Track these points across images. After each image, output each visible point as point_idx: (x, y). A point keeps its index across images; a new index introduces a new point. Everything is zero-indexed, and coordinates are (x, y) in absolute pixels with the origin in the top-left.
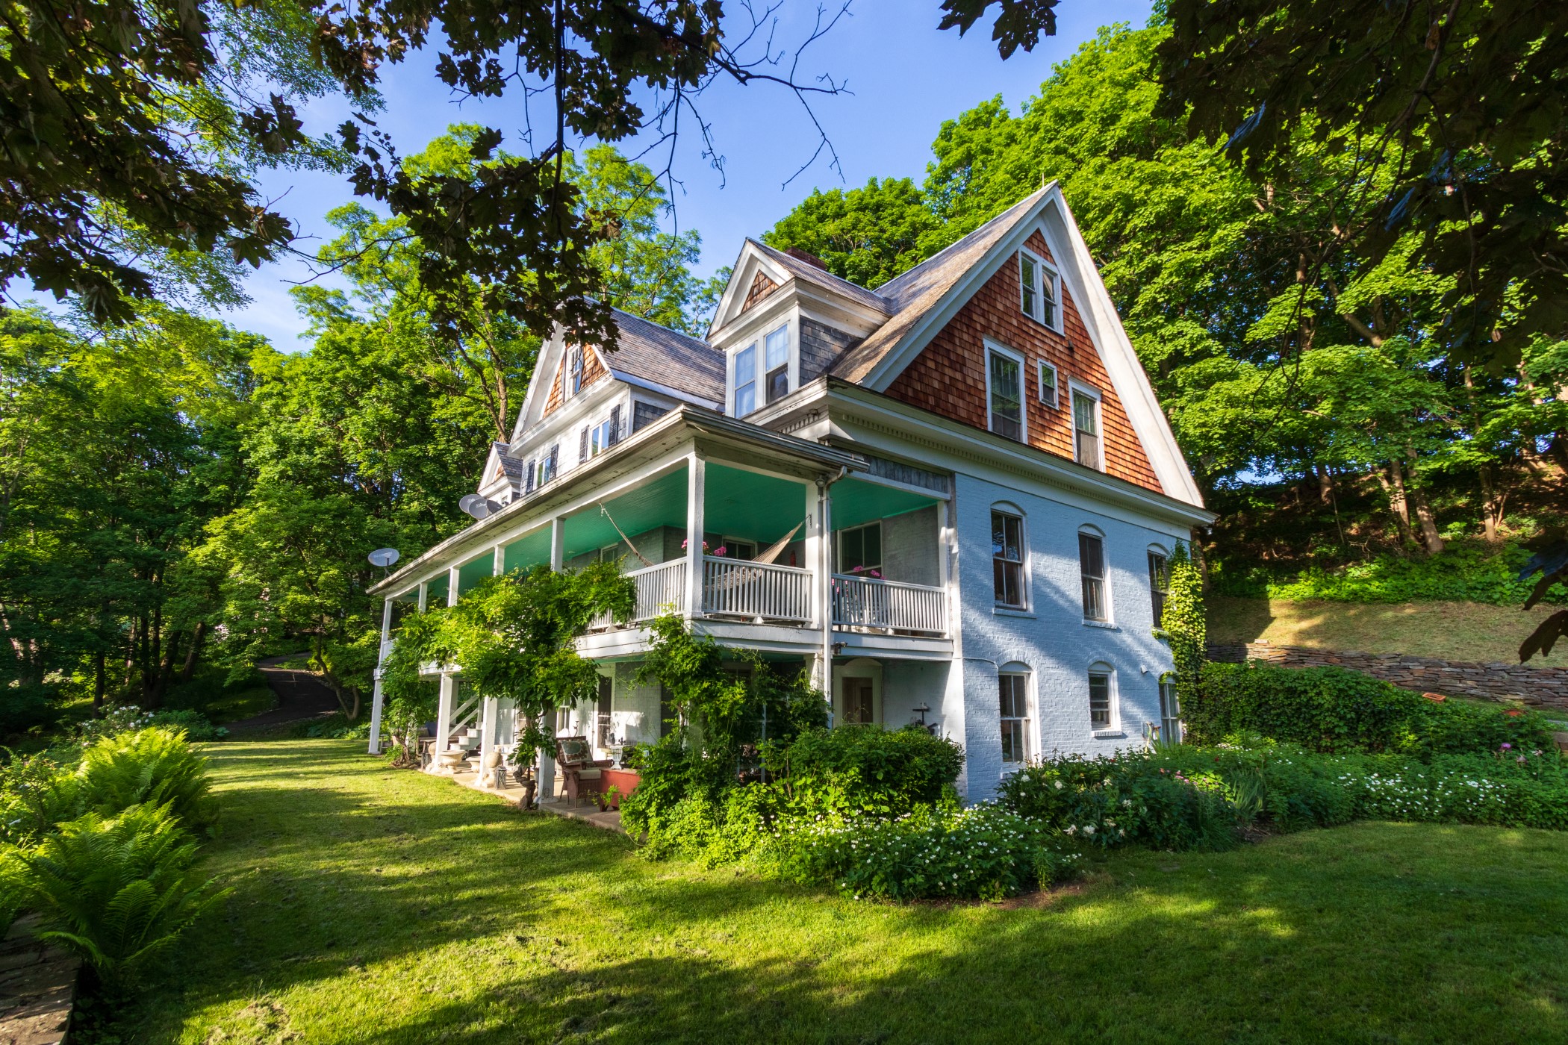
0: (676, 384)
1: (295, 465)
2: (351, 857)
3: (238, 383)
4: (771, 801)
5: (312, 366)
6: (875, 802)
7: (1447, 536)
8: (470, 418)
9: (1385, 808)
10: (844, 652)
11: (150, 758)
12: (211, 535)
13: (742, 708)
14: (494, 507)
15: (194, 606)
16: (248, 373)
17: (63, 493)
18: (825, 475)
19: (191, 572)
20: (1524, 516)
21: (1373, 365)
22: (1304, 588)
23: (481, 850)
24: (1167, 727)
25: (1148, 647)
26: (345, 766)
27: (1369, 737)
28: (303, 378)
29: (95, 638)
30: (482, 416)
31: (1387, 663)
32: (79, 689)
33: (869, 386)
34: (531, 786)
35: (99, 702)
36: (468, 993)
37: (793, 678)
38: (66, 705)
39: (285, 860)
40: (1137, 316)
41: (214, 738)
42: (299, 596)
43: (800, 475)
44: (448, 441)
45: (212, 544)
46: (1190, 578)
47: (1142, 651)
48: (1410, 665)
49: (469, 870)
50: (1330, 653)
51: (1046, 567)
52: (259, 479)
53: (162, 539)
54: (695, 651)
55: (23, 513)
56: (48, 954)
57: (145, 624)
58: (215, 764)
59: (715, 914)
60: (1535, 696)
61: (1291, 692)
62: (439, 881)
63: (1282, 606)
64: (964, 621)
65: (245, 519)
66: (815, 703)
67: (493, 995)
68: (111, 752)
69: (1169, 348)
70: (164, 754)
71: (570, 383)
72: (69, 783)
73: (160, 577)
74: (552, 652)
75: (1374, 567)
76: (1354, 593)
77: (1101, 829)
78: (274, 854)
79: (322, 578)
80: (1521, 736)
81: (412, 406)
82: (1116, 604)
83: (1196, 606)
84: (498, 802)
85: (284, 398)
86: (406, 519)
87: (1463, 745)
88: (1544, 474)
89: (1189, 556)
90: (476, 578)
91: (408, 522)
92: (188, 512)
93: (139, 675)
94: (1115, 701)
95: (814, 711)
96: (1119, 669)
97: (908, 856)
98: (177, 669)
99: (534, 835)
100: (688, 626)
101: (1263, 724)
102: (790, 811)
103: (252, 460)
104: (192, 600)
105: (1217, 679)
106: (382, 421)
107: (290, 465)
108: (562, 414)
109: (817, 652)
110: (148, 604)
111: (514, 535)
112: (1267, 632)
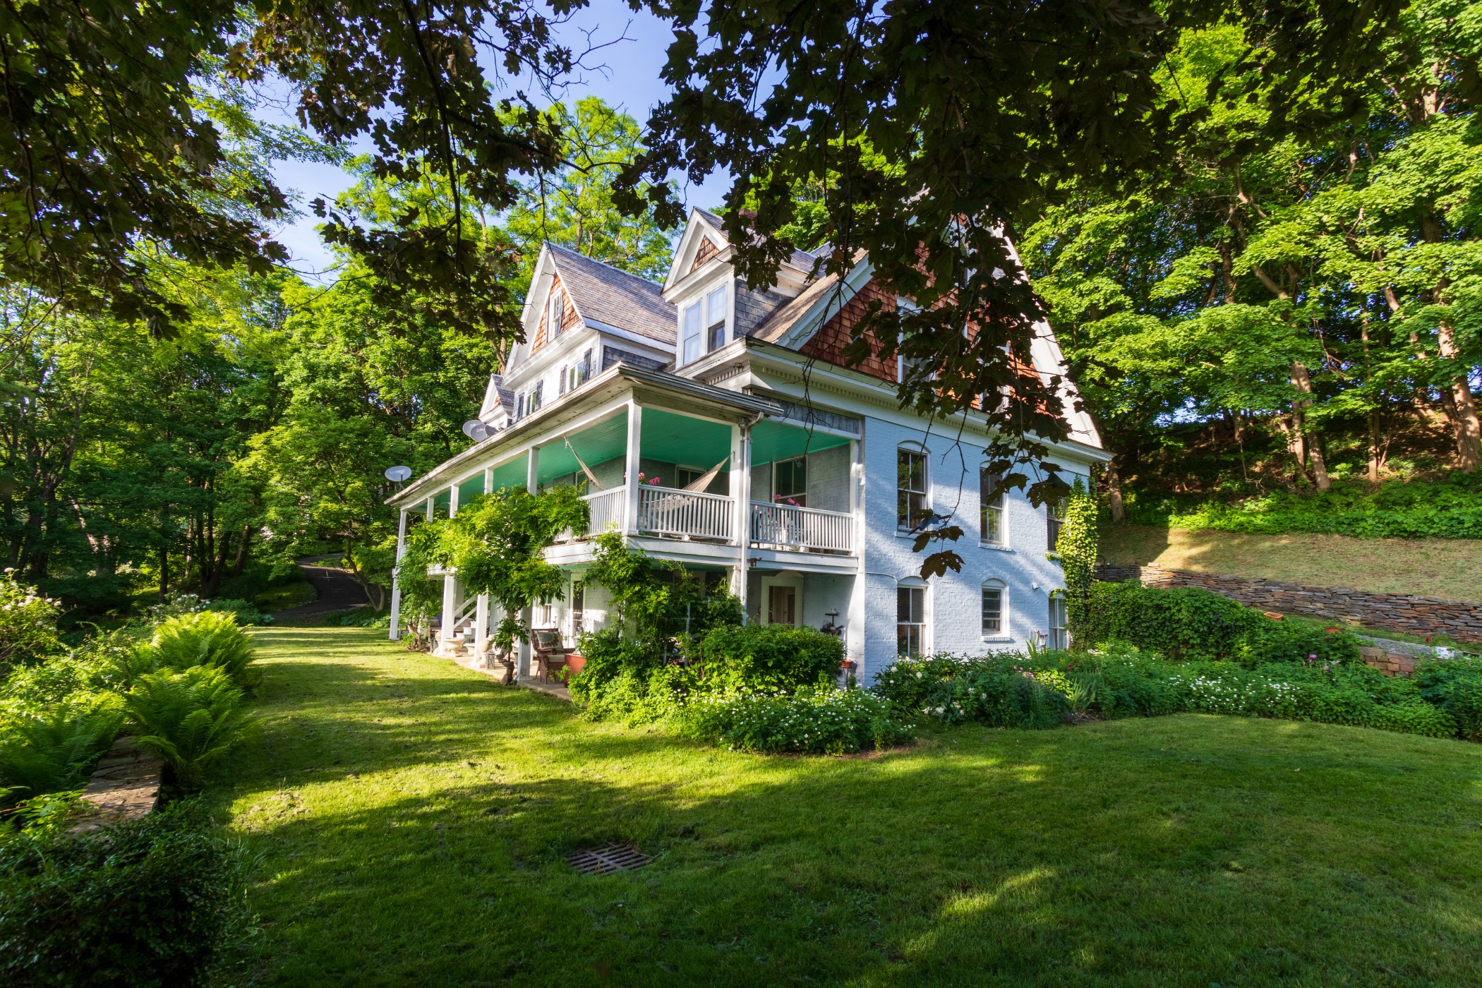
0: (641, 330)
1: (323, 389)
2: (362, 711)
3: (272, 312)
4: (684, 679)
5: (336, 299)
6: (767, 683)
7: (1335, 475)
8: (475, 350)
9: (1203, 703)
10: (759, 565)
11: (207, 633)
12: (252, 449)
13: (666, 607)
14: (491, 431)
15: (240, 510)
16: (281, 301)
17: (126, 410)
18: (747, 419)
19: (237, 481)
20: (1405, 459)
21: (1260, 323)
22: (1199, 519)
23: (461, 710)
24: (1054, 634)
25: (1041, 568)
26: (368, 649)
27: (1217, 648)
28: (329, 310)
29: (158, 536)
30: (486, 348)
31: (1254, 586)
32: (147, 579)
33: (784, 345)
34: (510, 666)
35: (164, 590)
36: (425, 792)
37: (716, 585)
38: (136, 592)
39: (312, 712)
40: (1059, 272)
41: (260, 623)
42: (329, 505)
43: (725, 418)
44: (457, 369)
45: (254, 457)
46: (1085, 509)
47: (1035, 572)
48: (1273, 588)
49: (448, 723)
50: (1208, 576)
51: (947, 498)
52: (293, 400)
53: (211, 451)
54: (629, 561)
55: (91, 426)
56: (141, 758)
57: (200, 525)
58: (262, 644)
59: (620, 756)
60: (1369, 617)
61: (1159, 608)
62: (423, 729)
63: (1179, 534)
64: (868, 542)
65: (282, 435)
66: (732, 606)
67: (443, 794)
68: (176, 628)
69: (1086, 302)
70: (217, 631)
71: (553, 326)
72: (146, 651)
73: (211, 484)
74: (525, 559)
75: (1268, 501)
76: (1241, 524)
77: (949, 710)
78: (303, 708)
79: (349, 489)
80: (1333, 649)
81: (425, 337)
82: (1012, 530)
83: (1089, 533)
84: (487, 679)
85: (313, 326)
86: (421, 438)
87: (1285, 656)
88: (1430, 422)
89: (1087, 490)
90: (471, 495)
91: (422, 441)
92: (233, 428)
93: (197, 568)
94: (1006, 612)
95: (730, 614)
96: (1011, 585)
97: (774, 721)
98: (229, 564)
99: (505, 702)
100: (625, 541)
101: (1135, 634)
102: (699, 688)
103: (286, 383)
104: (238, 506)
105: (1101, 596)
106: (398, 350)
107: (319, 388)
108: (545, 354)
109: (735, 564)
110: (202, 507)
111: (500, 459)
112: (1161, 557)
